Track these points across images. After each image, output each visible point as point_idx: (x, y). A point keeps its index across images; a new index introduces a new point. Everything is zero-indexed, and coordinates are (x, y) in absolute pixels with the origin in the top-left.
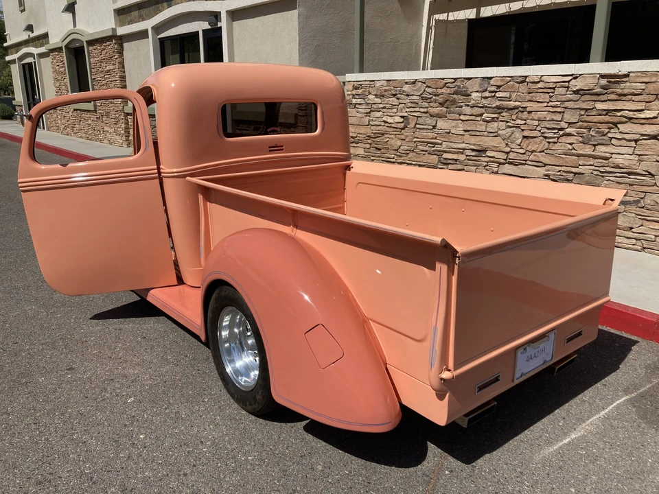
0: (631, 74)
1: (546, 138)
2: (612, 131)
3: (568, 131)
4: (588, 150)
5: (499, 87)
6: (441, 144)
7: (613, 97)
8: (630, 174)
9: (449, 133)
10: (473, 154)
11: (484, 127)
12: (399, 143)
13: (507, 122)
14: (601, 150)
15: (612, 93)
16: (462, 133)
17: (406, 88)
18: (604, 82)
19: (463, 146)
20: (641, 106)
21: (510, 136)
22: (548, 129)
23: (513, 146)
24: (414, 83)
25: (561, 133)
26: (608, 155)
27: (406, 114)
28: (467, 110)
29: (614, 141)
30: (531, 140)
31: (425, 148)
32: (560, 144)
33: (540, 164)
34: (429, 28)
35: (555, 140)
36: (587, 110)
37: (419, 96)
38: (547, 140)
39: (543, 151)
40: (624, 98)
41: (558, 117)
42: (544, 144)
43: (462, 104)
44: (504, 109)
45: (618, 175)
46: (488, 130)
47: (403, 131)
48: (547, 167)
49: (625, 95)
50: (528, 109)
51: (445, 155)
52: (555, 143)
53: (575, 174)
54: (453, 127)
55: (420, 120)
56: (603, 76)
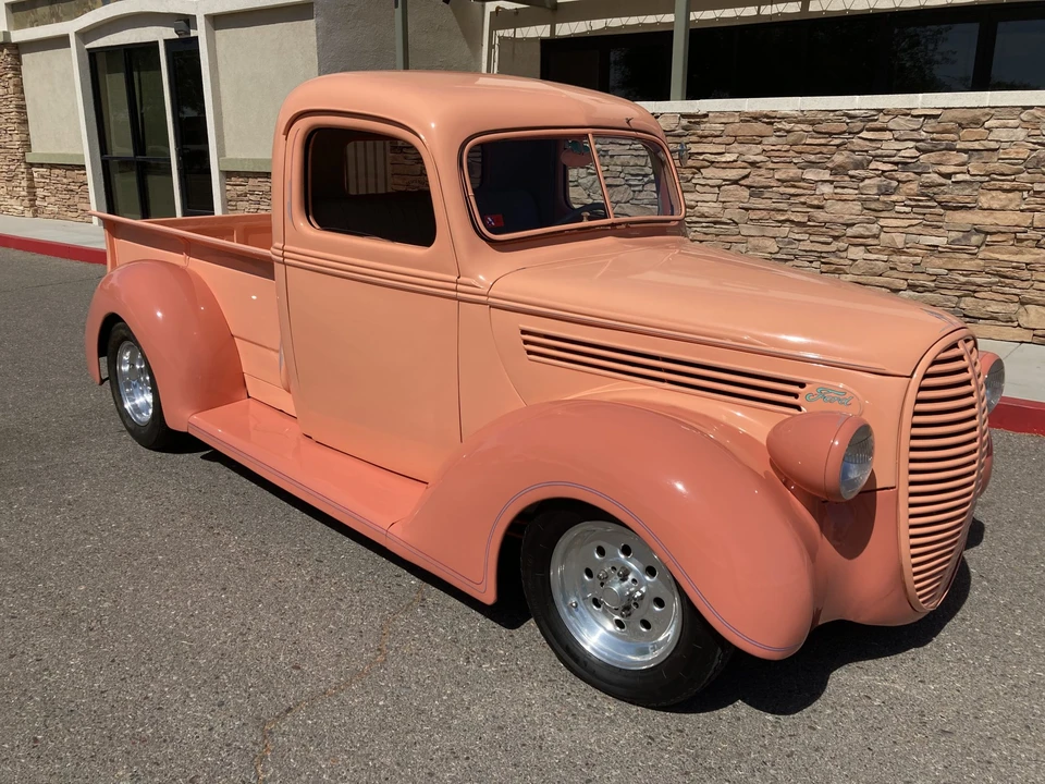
0: (710, 114)
1: (630, 186)
2: (696, 176)
7: (694, 138)
8: (715, 223)
13: (588, 168)
15: (693, 134)
18: (684, 122)
20: (721, 149)
21: (592, 185)
22: (632, 175)
23: (596, 196)
25: (646, 179)
26: (693, 203)
30: (616, 189)
32: (645, 193)
34: (491, 47)
35: (640, 188)
38: (632, 189)
39: (628, 201)
40: (705, 140)
41: (642, 162)
42: (629, 194)
45: (704, 224)
49: (706, 137)
50: (610, 153)
52: (640, 191)
56: (684, 116)
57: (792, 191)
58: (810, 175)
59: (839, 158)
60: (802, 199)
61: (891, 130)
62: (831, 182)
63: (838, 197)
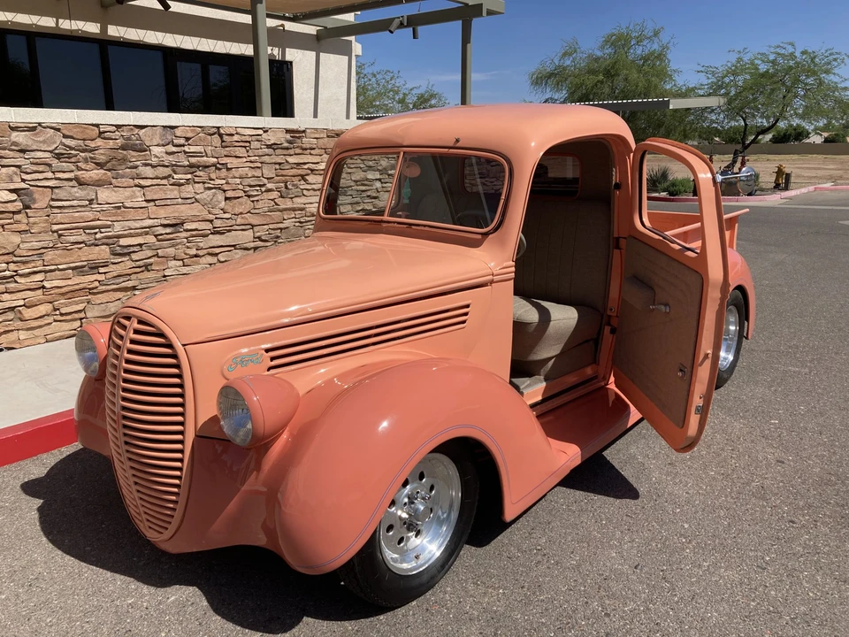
0: (308, 130)
1: (249, 196)
2: (301, 182)
3: (270, 186)
4: (289, 204)
5: (187, 139)
6: (109, 227)
7: (298, 151)
9: (119, 208)
10: (168, 230)
11: (176, 192)
12: (16, 239)
13: (204, 183)
14: (299, 202)
15: (297, 147)
16: (144, 204)
17: (17, 137)
18: (288, 136)
19: (148, 222)
21: (211, 200)
22: (250, 186)
23: (216, 211)
24: (33, 129)
25: (263, 189)
26: (303, 206)
27: (23, 185)
28: (148, 171)
29: (305, 192)
30: (236, 201)
31: (79, 239)
32: (263, 202)
33: (249, 227)
35: (260, 197)
36: (280, 164)
37: (51, 152)
38: (252, 199)
39: (249, 212)
40: (305, 152)
41: (258, 173)
42: (249, 204)
43: (138, 163)
44: (198, 167)
46: (183, 195)
47: (17, 217)
48: (256, 229)
49: (306, 149)
50: (229, 166)
51: (123, 242)
52: (258, 201)
53: (281, 229)
54: (128, 198)
55: (59, 193)
56: (288, 131)
57: (364, 188)
58: (370, 176)
60: (369, 194)
62: (380, 180)
63: (385, 189)
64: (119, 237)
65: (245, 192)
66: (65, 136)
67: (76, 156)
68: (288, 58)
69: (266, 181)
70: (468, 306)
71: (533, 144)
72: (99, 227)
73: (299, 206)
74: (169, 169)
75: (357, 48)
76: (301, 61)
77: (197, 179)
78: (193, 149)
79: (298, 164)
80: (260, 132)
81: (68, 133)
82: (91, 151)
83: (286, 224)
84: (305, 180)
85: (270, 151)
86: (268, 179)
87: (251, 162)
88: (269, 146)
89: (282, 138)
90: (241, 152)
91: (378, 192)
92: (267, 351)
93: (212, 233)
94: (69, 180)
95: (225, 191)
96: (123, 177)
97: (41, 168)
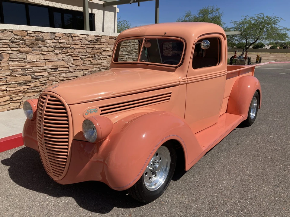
0: (102, 36)
1: (82, 59)
3: (89, 56)
4: (96, 62)
5: (60, 38)
6: (31, 68)
7: (99, 43)
9: (35, 62)
10: (53, 70)
11: (56, 57)
13: (66, 54)
14: (99, 61)
16: (44, 61)
18: (96, 38)
19: (45, 67)
20: (106, 46)
21: (68, 60)
22: (82, 55)
23: (70, 64)
24: (3, 32)
25: (87, 57)
26: (101, 63)
28: (45, 49)
29: (101, 58)
30: (77, 61)
31: (20, 73)
32: (87, 61)
33: (81, 70)
36: (93, 48)
37: (9, 40)
38: (83, 60)
39: (82, 65)
40: (102, 44)
41: (85, 51)
43: (42, 46)
44: (64, 48)
45: (105, 69)
46: (58, 58)
48: (84, 71)
49: (102, 43)
50: (75, 48)
51: (36, 74)
52: (85, 61)
53: (93, 71)
54: (38, 58)
55: (12, 56)
56: (96, 36)
58: (124, 53)
59: (129, 49)
60: (124, 59)
61: (135, 42)
62: (127, 55)
63: (129, 58)
64: (35, 72)
65: (80, 57)
66: (15, 35)
67: (19, 42)
68: (93, 12)
69: (88, 54)
70: (171, 93)
71: (193, 35)
72: (27, 69)
73: (99, 63)
74: (53, 48)
75: (117, 10)
76: (98, 13)
77: (63, 52)
78: (62, 41)
79: (99, 48)
80: (86, 36)
81: (16, 34)
82: (24, 40)
83: (95, 69)
84: (102, 54)
85: (89, 43)
86: (88, 53)
87: (82, 47)
88: (89, 41)
89: (93, 38)
90: (79, 43)
91: (127, 59)
92: (100, 108)
93: (68, 72)
94: (16, 51)
95: (73, 57)
96: (36, 50)
97: (6, 46)
